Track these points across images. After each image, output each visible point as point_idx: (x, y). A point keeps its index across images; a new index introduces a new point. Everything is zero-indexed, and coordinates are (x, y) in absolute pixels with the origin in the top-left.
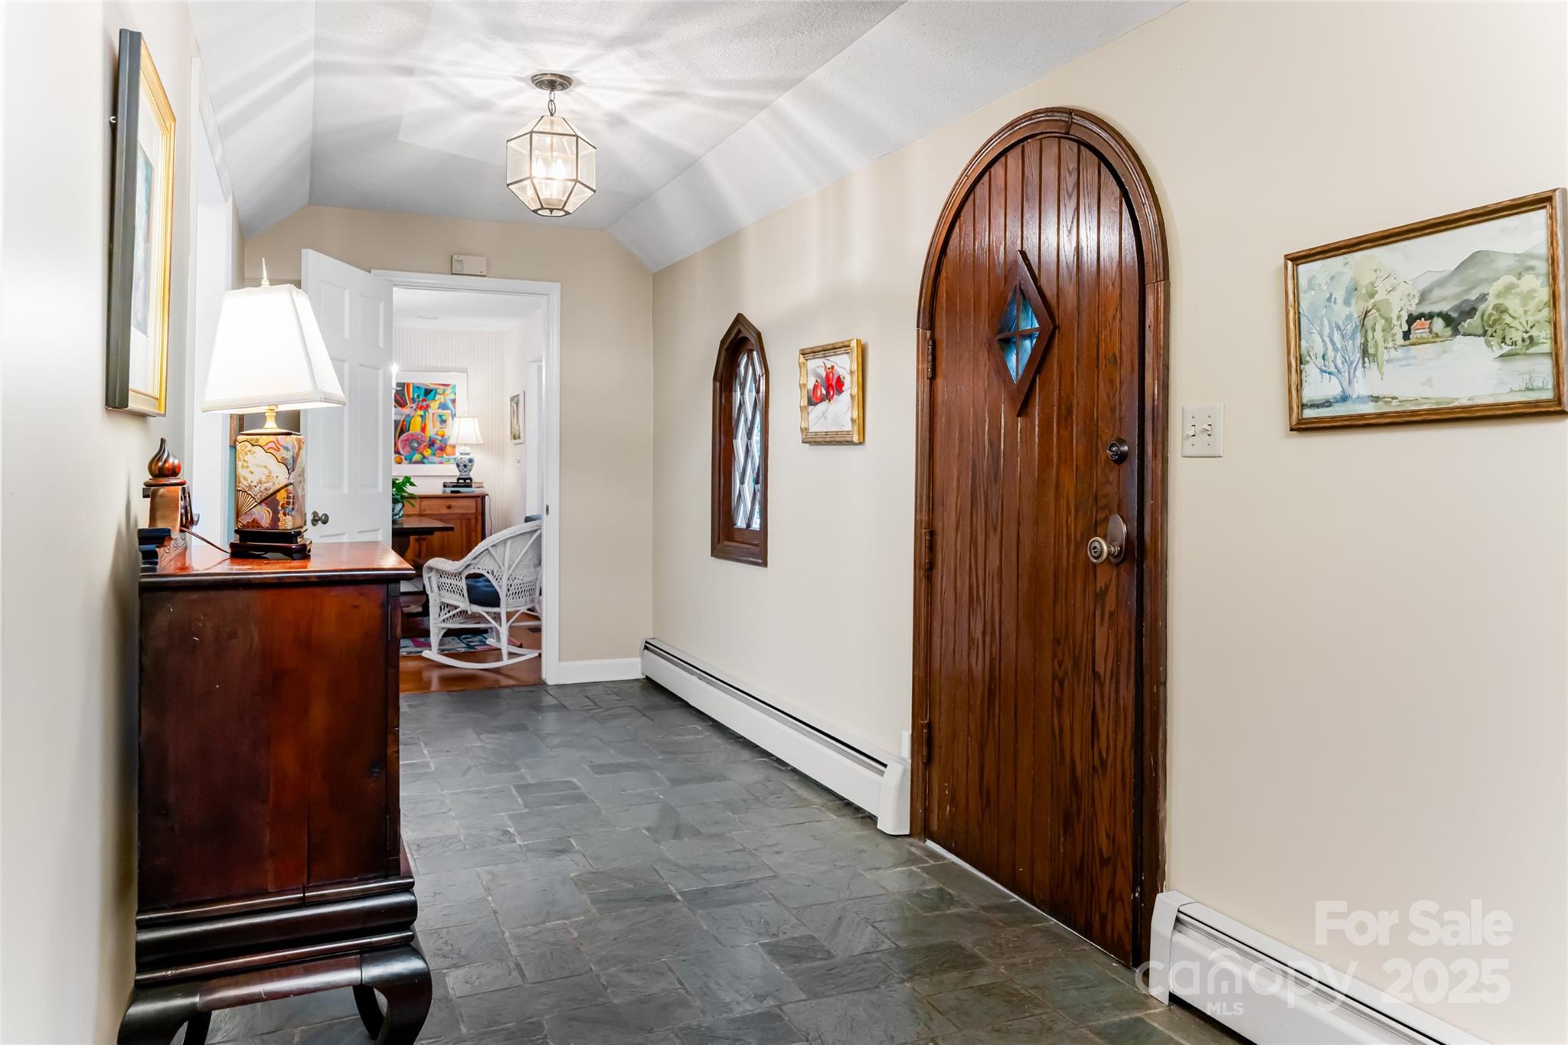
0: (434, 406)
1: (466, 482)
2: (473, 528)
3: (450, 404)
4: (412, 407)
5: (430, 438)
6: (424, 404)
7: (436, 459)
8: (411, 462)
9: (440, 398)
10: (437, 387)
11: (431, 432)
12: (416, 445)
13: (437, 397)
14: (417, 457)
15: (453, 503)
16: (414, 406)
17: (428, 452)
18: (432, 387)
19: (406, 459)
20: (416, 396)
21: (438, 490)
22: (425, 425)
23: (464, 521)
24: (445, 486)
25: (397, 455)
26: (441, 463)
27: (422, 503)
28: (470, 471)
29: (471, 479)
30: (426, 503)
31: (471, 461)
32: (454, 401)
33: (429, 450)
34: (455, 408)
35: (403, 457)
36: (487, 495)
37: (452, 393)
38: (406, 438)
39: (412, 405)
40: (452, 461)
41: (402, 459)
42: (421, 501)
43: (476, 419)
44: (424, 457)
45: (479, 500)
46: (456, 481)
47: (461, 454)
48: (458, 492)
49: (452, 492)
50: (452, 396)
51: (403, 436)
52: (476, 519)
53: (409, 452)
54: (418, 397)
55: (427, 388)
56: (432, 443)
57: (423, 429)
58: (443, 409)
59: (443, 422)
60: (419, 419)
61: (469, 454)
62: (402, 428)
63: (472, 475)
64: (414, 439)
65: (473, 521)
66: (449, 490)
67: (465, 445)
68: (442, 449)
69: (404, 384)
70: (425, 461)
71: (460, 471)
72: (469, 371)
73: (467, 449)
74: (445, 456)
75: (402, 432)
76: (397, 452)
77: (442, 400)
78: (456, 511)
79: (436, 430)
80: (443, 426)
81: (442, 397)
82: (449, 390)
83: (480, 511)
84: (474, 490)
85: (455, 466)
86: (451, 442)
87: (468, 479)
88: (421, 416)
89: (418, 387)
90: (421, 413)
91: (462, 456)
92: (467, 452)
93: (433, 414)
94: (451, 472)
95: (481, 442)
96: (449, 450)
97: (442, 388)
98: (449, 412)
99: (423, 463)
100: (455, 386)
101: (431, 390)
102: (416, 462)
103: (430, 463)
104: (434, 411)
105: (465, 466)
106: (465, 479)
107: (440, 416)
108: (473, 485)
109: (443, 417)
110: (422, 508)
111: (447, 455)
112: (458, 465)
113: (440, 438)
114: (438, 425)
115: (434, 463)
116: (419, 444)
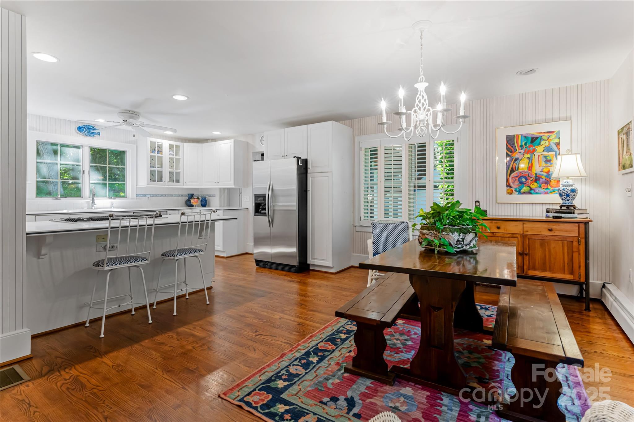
0: (539, 150)
1: (569, 209)
2: (575, 250)
3: (555, 147)
4: (520, 152)
5: (536, 174)
6: (531, 148)
7: (542, 190)
8: (520, 192)
9: (544, 143)
10: (542, 135)
11: (537, 169)
12: (524, 180)
13: (542, 142)
14: (525, 189)
15: (554, 226)
16: (523, 151)
17: (534, 185)
18: (538, 135)
19: (515, 191)
20: (523, 144)
21: (542, 215)
22: (532, 164)
23: (566, 242)
24: (548, 212)
25: (509, 188)
26: (546, 193)
27: (524, 225)
28: (573, 200)
29: (574, 207)
30: (527, 225)
31: (573, 191)
32: (558, 144)
33: (536, 184)
34: (559, 149)
35: (513, 189)
36: (591, 221)
37: (555, 138)
38: (516, 175)
39: (520, 151)
40: (557, 192)
41: (513, 191)
42: (523, 224)
43: (578, 156)
44: (531, 189)
45: (582, 226)
46: (559, 208)
47: (564, 185)
48: (561, 217)
49: (554, 217)
50: (557, 141)
51: (514, 174)
52: (579, 242)
53: (519, 186)
54: (526, 144)
55: (533, 136)
56: (537, 179)
57: (530, 168)
58: (547, 151)
59: (548, 161)
60: (527, 161)
61: (572, 185)
62: (512, 168)
63: (575, 203)
64: (522, 176)
65: (575, 244)
66: (551, 215)
67: (568, 178)
68: (547, 182)
69: (514, 135)
70: (532, 191)
71: (562, 200)
72: (572, 119)
73: (571, 182)
74: (549, 187)
75: (512, 171)
76: (509, 186)
77: (547, 143)
78: (557, 233)
79: (541, 168)
80: (548, 165)
81: (547, 142)
82: (553, 136)
83: (582, 235)
84: (578, 216)
85: (558, 195)
86: (554, 176)
87: (571, 206)
88: (529, 158)
89: (525, 137)
90: (529, 156)
91: (564, 187)
92: (570, 183)
93: (539, 156)
94: (555, 200)
95: (584, 173)
96: (553, 183)
97: (547, 135)
98: (554, 153)
99: (531, 193)
100: (559, 131)
101: (537, 138)
102: (524, 193)
103: (537, 193)
104: (540, 154)
105: (568, 195)
106: (568, 207)
107: (545, 157)
108: (576, 212)
109: (548, 158)
110: (525, 229)
111: (552, 187)
112: (561, 195)
113: (545, 174)
114: (543, 164)
115: (540, 194)
116: (526, 179)
